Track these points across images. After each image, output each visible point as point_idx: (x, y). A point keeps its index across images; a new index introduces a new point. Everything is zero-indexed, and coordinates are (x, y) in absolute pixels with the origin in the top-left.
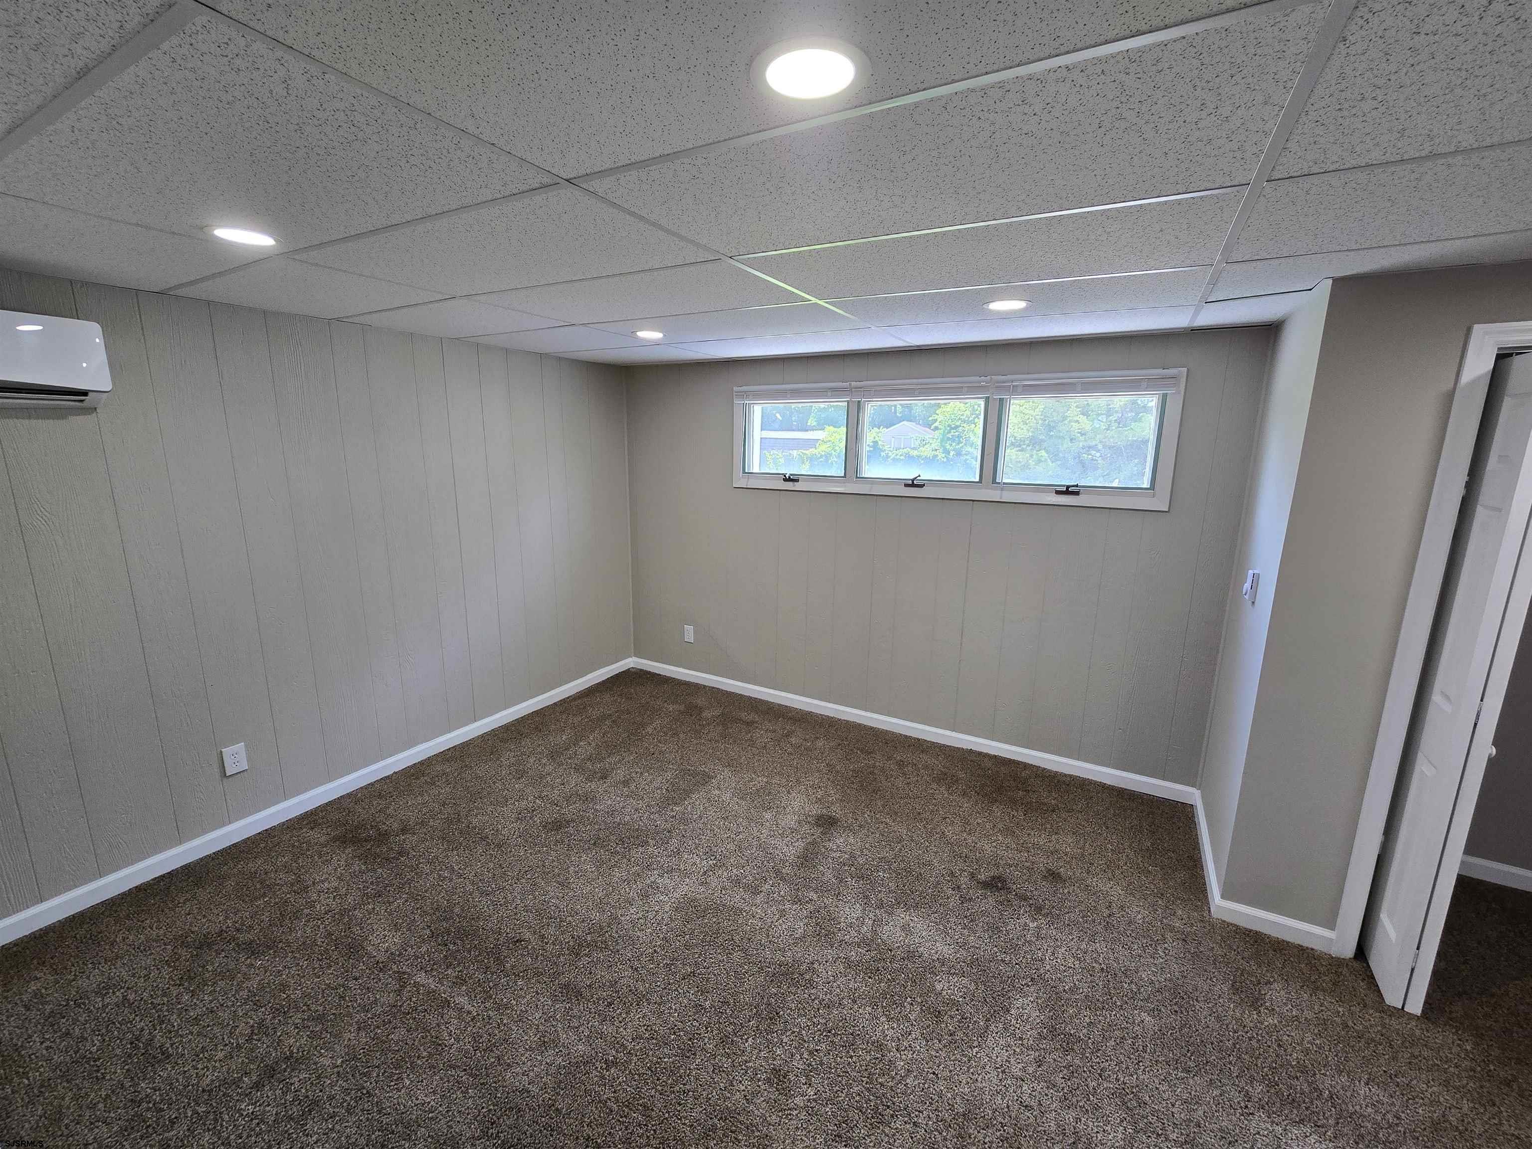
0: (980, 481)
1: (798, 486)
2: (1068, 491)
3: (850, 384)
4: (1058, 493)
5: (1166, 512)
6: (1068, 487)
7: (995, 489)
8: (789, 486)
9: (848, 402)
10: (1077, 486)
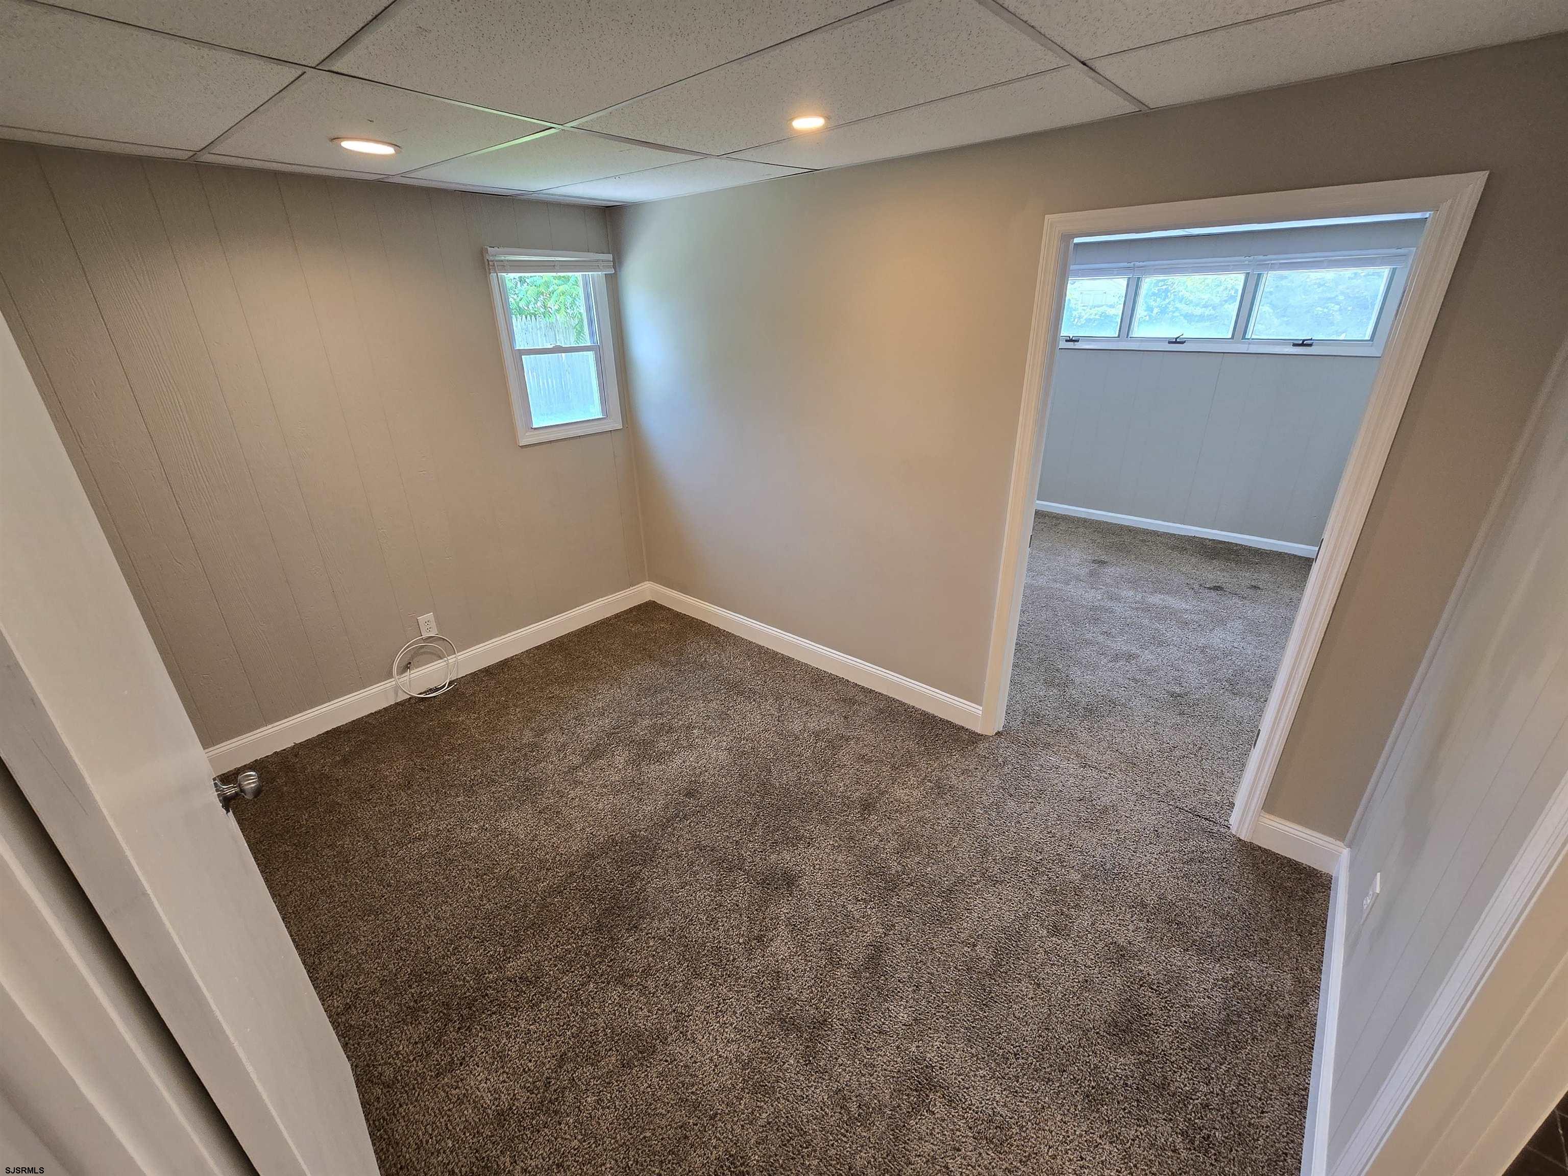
0: (1233, 337)
1: (1078, 345)
2: (1303, 344)
3: (1134, 265)
4: (1295, 345)
5: (1380, 357)
6: (1304, 341)
7: (1244, 343)
8: (1071, 345)
9: (1129, 278)
10: (1311, 339)
